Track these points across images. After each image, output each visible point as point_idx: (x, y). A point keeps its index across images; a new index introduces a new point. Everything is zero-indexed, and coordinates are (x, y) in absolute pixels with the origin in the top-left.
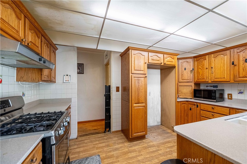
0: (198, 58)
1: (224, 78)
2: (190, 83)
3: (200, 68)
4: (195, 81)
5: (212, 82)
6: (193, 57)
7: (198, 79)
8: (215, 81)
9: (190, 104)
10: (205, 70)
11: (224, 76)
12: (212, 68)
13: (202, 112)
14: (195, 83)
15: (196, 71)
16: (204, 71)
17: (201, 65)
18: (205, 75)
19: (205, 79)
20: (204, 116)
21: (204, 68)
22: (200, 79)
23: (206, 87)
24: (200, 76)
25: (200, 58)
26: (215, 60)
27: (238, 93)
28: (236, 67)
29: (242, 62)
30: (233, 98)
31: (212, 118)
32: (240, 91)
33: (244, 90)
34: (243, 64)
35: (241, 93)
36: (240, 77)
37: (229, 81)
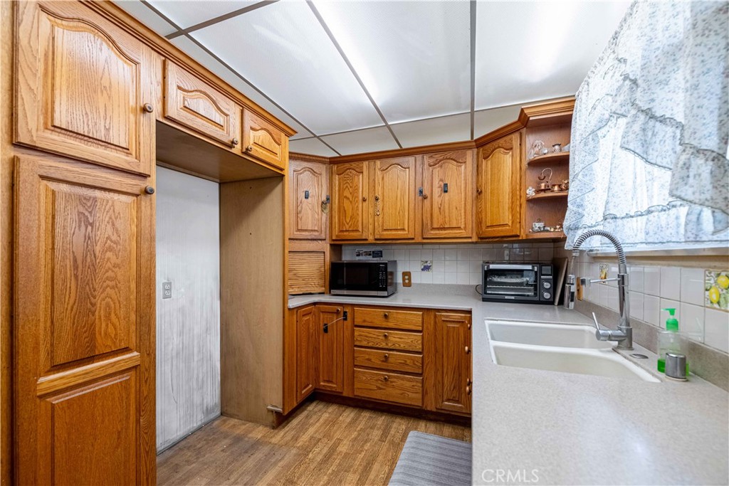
0: (342, 167)
1: (403, 229)
2: (320, 242)
3: (346, 197)
4: (334, 238)
5: (376, 240)
6: (330, 158)
7: (342, 231)
8: (383, 237)
9: (322, 312)
10: (360, 205)
11: (404, 224)
12: (377, 199)
13: (358, 331)
14: (333, 243)
15: (336, 206)
16: (357, 207)
17: (350, 189)
18: (360, 219)
19: (361, 230)
20: (364, 343)
21: (356, 199)
22: (346, 231)
23: (358, 255)
24: (348, 221)
25: (347, 165)
26: (383, 178)
27: (422, 270)
28: (425, 200)
29: (437, 191)
30: (413, 281)
31: (383, 345)
32: (426, 264)
33: (432, 262)
34: (440, 196)
35: (426, 268)
36: (433, 229)
37: (413, 239)
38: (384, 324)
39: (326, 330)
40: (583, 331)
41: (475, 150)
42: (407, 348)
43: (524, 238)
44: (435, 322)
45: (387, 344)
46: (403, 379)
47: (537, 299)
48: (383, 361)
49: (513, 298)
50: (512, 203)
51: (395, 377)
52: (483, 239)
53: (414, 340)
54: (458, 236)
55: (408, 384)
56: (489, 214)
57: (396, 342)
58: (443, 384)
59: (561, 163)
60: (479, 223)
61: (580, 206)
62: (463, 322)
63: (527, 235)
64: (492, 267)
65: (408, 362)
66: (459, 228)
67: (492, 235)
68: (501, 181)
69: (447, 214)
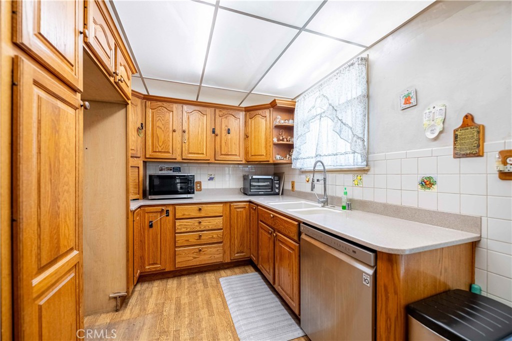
0: (155, 104)
1: (203, 154)
2: (135, 159)
3: (158, 127)
4: (147, 156)
5: (183, 159)
7: (156, 152)
8: (188, 158)
10: (171, 134)
11: (203, 150)
12: (184, 132)
13: (178, 223)
14: (146, 160)
15: (149, 132)
16: (168, 135)
17: (163, 122)
18: (171, 144)
19: (171, 152)
20: (183, 230)
21: (168, 129)
22: (159, 152)
23: (160, 170)
24: (160, 144)
25: (160, 104)
27: (209, 180)
28: (217, 137)
29: (224, 132)
30: (203, 187)
31: (198, 229)
32: (211, 176)
33: (214, 175)
34: (226, 135)
35: (211, 179)
36: (222, 154)
37: (209, 160)
38: (199, 215)
39: (151, 226)
40: (301, 203)
41: (244, 113)
42: (214, 227)
43: (272, 162)
44: (230, 210)
45: (200, 228)
46: (211, 248)
47: (272, 193)
48: (197, 239)
49: (263, 193)
50: (266, 144)
51: (206, 248)
52: (248, 162)
53: (219, 222)
54: (235, 159)
55: (214, 250)
56: (253, 149)
57: (207, 225)
58: (235, 244)
59: (290, 129)
60: (246, 153)
61: (300, 149)
62: (245, 207)
63: (273, 161)
64: (254, 177)
65: (215, 236)
66: (236, 155)
67: (254, 160)
68: (260, 132)
69: (229, 146)
